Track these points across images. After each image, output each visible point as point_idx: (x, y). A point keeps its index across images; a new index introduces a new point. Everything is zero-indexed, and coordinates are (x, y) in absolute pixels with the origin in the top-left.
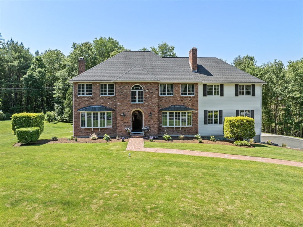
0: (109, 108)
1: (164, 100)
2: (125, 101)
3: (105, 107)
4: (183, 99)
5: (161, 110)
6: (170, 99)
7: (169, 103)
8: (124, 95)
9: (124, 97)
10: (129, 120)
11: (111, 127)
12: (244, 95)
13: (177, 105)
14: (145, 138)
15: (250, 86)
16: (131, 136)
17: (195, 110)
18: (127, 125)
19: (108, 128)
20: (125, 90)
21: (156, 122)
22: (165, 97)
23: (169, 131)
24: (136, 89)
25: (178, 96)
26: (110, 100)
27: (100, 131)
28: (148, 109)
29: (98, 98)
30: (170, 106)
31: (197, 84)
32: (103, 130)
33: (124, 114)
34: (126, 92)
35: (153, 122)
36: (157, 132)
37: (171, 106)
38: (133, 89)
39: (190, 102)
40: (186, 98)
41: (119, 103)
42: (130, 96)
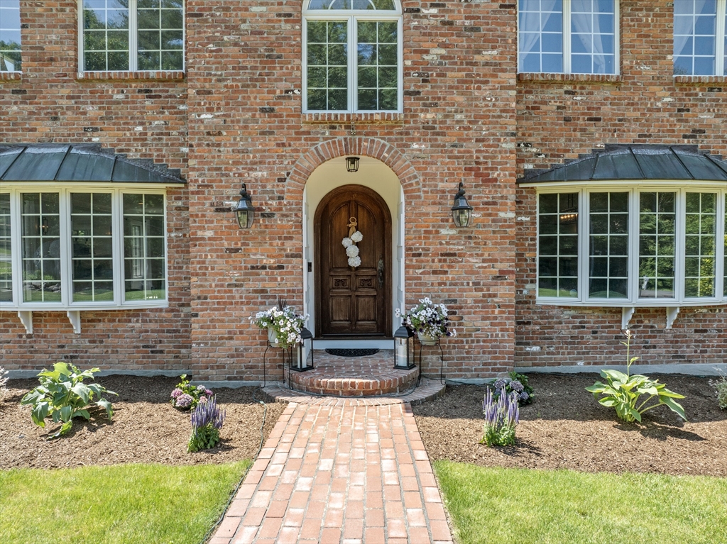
0: (147, 159)
1: (553, 105)
2: (260, 98)
3: (111, 152)
4: (689, 102)
5: (530, 177)
6: (598, 96)
7: (592, 129)
8: (248, 50)
9: (249, 62)
10: (289, 246)
11: (164, 303)
13: (649, 141)
14: (420, 395)
16: (304, 378)
18: (269, 286)
19: (137, 313)
20: (255, 9)
21: (500, 266)
22: (561, 84)
23: (588, 336)
25: (657, 80)
26: (148, 103)
27: (77, 329)
28: (442, 164)
29: (65, 91)
30: (596, 152)
32: (100, 326)
33: (245, 196)
34: (260, 24)
35: (476, 262)
36: (510, 346)
37: (601, 151)
40: (714, 95)
41: (210, 110)
42: (298, 55)
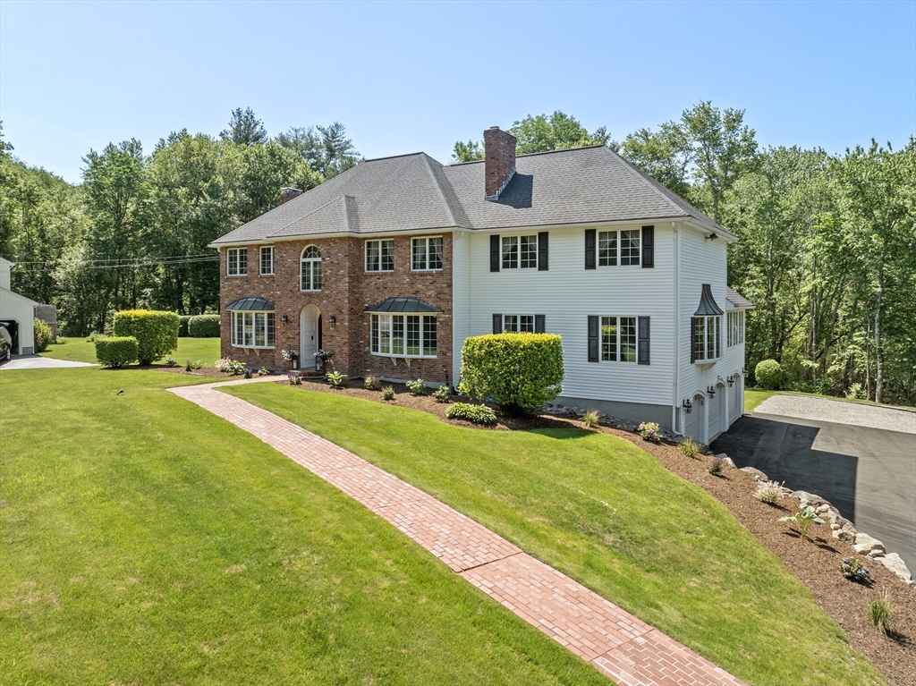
1: (374, 283)
2: (289, 287)
4: (414, 281)
6: (387, 279)
7: (385, 291)
8: (287, 272)
9: (288, 276)
10: (296, 332)
12: (616, 264)
13: (401, 296)
15: (635, 233)
17: (443, 311)
18: (292, 344)
20: (288, 260)
21: (345, 341)
22: (376, 276)
24: (310, 257)
25: (406, 273)
28: (330, 307)
29: (257, 281)
30: (385, 300)
31: (449, 235)
32: (263, 353)
34: (290, 265)
35: (339, 339)
36: (347, 367)
38: (305, 256)
39: (430, 290)
40: (422, 278)
41: (279, 291)
42: (300, 274)
